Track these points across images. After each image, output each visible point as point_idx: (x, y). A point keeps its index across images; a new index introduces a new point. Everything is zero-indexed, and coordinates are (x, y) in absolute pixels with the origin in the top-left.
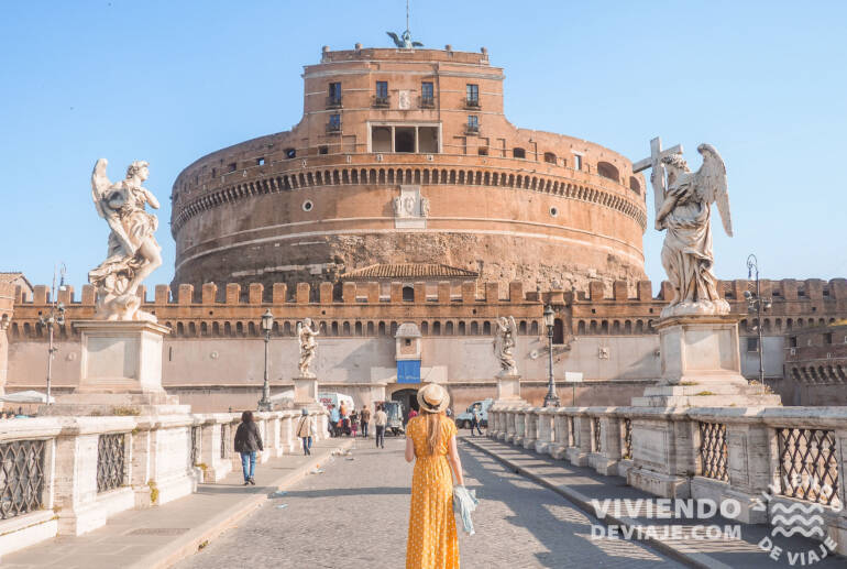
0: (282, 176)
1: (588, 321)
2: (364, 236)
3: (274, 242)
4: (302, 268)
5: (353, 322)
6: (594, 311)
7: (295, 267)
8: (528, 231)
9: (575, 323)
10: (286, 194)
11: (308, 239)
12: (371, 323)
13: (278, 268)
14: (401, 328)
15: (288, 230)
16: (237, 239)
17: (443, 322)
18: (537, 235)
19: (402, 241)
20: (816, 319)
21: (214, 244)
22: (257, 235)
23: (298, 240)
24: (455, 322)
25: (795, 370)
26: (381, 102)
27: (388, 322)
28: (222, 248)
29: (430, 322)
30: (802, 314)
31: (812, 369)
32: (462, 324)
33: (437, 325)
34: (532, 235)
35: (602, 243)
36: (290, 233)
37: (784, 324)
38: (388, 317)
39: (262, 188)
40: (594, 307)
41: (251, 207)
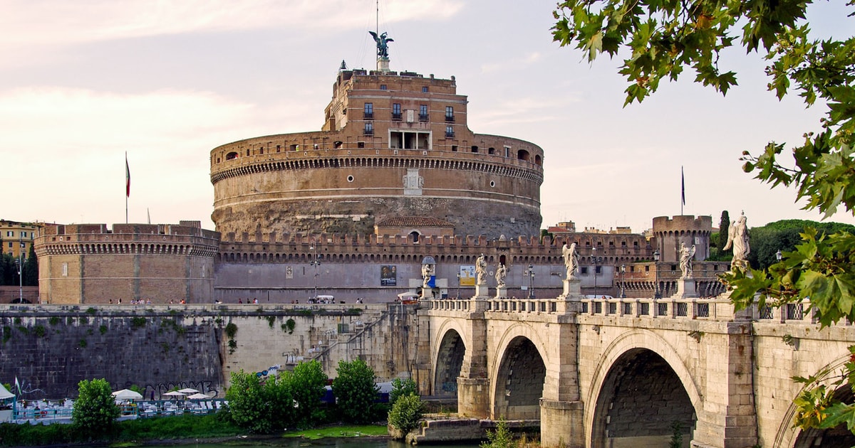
0: (334, 159)
1: (518, 257)
2: (386, 199)
3: (327, 199)
4: (347, 216)
5: (400, 255)
6: (521, 251)
7: (342, 216)
8: (478, 197)
9: (512, 258)
10: (336, 169)
11: (352, 199)
12: (409, 256)
13: (331, 216)
14: (425, 259)
15: (337, 192)
16: (299, 194)
17: (446, 256)
18: (483, 199)
19: (407, 202)
20: (630, 258)
21: (279, 195)
22: (314, 193)
23: (345, 199)
24: (452, 256)
25: (618, 283)
26: (397, 117)
27: (418, 255)
28: (284, 199)
29: (440, 256)
30: (623, 255)
31: (625, 283)
32: (455, 257)
33: (443, 257)
34: (480, 199)
35: (518, 201)
36: (339, 194)
37: (614, 259)
38: (418, 253)
39: (318, 164)
40: (522, 249)
41: (310, 175)
